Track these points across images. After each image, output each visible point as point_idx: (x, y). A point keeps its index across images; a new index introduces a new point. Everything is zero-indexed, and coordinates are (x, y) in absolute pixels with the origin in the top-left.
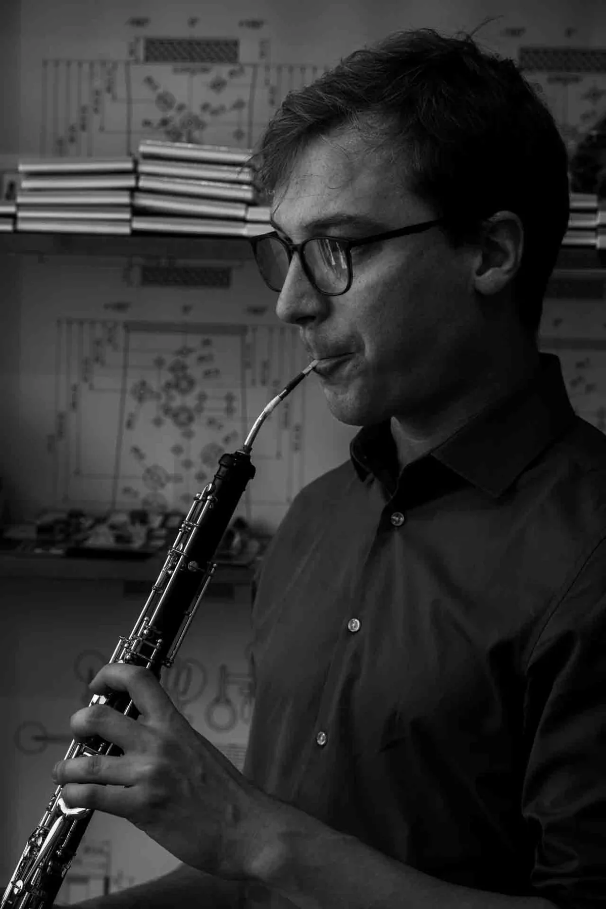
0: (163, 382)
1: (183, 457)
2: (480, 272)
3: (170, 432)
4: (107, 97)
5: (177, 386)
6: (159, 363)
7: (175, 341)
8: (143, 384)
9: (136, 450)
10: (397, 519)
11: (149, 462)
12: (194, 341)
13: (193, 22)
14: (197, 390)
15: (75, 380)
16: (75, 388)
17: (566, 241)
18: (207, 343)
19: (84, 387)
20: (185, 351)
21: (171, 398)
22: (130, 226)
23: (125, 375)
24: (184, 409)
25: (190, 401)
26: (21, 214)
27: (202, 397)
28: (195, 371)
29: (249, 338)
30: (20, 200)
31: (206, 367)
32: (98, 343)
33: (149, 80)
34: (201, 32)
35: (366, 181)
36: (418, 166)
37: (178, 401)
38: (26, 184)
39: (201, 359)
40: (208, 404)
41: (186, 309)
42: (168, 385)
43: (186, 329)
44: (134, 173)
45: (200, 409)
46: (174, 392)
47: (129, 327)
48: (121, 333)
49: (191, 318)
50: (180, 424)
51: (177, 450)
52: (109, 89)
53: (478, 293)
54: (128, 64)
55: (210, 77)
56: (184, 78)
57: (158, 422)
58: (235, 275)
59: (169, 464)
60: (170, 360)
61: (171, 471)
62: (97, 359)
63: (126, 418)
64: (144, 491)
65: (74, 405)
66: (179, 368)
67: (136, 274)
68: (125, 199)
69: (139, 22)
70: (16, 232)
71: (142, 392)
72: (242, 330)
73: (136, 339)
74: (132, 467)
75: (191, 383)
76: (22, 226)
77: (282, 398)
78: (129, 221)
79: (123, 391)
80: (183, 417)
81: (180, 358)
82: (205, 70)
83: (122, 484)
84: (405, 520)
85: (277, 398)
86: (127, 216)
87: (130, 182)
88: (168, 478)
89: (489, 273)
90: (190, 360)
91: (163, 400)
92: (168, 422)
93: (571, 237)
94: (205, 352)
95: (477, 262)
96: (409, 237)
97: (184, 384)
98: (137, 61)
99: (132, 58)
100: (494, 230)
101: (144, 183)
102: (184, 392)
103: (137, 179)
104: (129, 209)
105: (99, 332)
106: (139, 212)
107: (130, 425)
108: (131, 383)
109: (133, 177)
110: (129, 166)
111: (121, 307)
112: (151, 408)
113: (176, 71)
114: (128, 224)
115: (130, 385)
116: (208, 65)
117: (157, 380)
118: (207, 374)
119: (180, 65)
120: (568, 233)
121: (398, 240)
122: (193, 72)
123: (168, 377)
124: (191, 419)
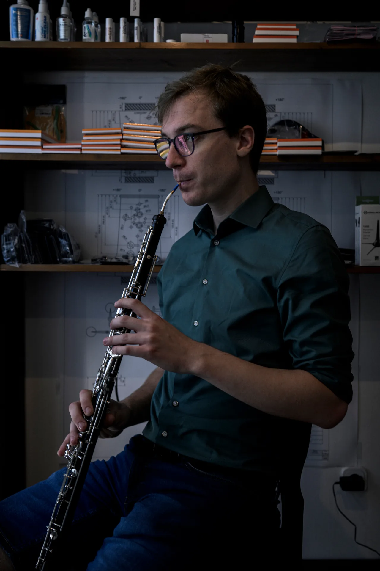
0: (133, 214)
1: (140, 238)
2: (239, 148)
3: (135, 230)
4: (113, 122)
5: (137, 215)
6: (131, 208)
7: (137, 201)
8: (126, 215)
9: (124, 237)
10: (216, 243)
11: (128, 240)
12: (142, 200)
13: (140, 98)
14: (144, 216)
15: (104, 214)
16: (104, 217)
17: (263, 153)
18: (147, 201)
19: (107, 216)
20: (140, 204)
21: (135, 219)
22: (121, 151)
23: (120, 212)
24: (139, 223)
25: (142, 220)
26: (83, 148)
27: (145, 219)
28: (143, 210)
29: (160, 199)
30: (83, 143)
31: (147, 209)
32: (111, 202)
33: (127, 117)
34: (143, 101)
35: (199, 112)
36: (217, 107)
37: (137, 220)
38: (85, 138)
39: (145, 206)
40: (147, 221)
41: (140, 190)
42: (134, 215)
43: (139, 197)
44: (122, 134)
45: (145, 222)
46: (136, 217)
47: (121, 196)
48: (119, 198)
49: (142, 193)
50: (139, 228)
51: (138, 236)
52: (114, 120)
53: (238, 157)
54: (119, 111)
55: (146, 115)
56: (138, 115)
57: (131, 227)
58: (155, 179)
59: (135, 241)
60: (135, 207)
61: (136, 243)
62: (111, 207)
63: (121, 226)
64: (127, 250)
65: (104, 222)
66: (138, 209)
67: (123, 179)
68: (119, 142)
69: (123, 98)
70: (81, 154)
71: (126, 218)
72: (158, 197)
73: (123, 200)
74: (123, 242)
75: (142, 214)
76: (83, 152)
77: (172, 193)
78: (120, 149)
79: (120, 217)
80: (139, 225)
81: (138, 206)
82: (145, 113)
83: (120, 248)
84: (219, 243)
85: (171, 194)
86: (119, 148)
87: (120, 137)
88: (135, 245)
89: (242, 148)
90: (141, 207)
91: (133, 220)
92: (135, 226)
93: (264, 152)
94: (146, 204)
95: (238, 144)
96: (214, 133)
97: (139, 215)
98: (122, 111)
99: (121, 110)
100: (244, 133)
101: (124, 137)
102: (139, 217)
103: (123, 135)
104: (120, 145)
105: (112, 198)
106: (123, 147)
107: (122, 228)
108: (122, 215)
109: (121, 135)
110: (120, 131)
111: (118, 190)
112: (129, 223)
113: (135, 113)
114: (120, 150)
115: (122, 216)
116: (145, 111)
117: (131, 213)
118: (147, 211)
119: (136, 111)
120: (263, 151)
121: (211, 134)
122: (141, 113)
123: (135, 212)
124: (142, 226)
